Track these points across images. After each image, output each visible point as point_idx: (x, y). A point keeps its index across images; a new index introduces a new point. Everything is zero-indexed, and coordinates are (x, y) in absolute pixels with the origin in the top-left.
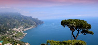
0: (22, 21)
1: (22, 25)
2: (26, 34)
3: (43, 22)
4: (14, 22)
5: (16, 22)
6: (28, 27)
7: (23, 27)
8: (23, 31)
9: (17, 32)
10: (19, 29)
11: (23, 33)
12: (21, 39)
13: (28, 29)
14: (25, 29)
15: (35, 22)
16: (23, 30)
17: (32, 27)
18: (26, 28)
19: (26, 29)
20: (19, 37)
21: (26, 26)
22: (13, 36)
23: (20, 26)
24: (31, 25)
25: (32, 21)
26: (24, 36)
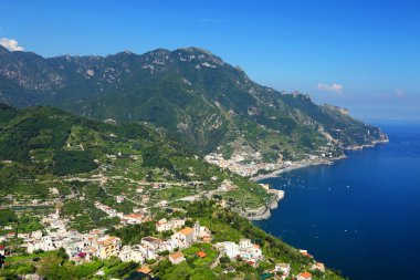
0: (254, 117)
1: (254, 139)
2: (281, 194)
4: (214, 120)
5: (223, 118)
6: (287, 156)
7: (258, 154)
8: (261, 176)
9: (235, 178)
10: (241, 163)
11: (266, 187)
13: (290, 165)
14: (269, 166)
15: (327, 130)
16: (263, 172)
17: (313, 157)
18: (275, 158)
19: (276, 168)
20: (249, 210)
21: (277, 148)
22: (215, 197)
23: (245, 144)
24: (308, 144)
25: (309, 123)
26: (274, 205)
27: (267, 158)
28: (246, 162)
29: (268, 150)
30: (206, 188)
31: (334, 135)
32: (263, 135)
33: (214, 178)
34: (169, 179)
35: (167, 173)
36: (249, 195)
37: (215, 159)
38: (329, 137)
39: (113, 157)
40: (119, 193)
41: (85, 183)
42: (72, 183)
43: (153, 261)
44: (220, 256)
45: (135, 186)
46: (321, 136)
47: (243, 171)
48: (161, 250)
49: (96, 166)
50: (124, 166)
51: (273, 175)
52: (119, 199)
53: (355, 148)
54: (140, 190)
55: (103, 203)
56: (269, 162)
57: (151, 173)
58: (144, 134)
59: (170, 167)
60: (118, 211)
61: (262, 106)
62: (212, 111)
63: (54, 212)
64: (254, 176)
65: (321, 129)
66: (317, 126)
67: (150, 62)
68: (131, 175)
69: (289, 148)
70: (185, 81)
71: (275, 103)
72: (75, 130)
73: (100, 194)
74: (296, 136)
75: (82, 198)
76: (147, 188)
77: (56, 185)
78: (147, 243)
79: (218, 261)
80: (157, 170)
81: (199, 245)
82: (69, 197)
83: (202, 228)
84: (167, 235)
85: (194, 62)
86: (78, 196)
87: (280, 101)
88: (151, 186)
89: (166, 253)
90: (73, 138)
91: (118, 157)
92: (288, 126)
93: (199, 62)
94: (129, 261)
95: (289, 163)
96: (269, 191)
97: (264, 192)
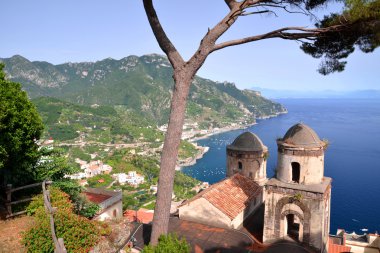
0: (195, 99)
1: (194, 114)
2: (206, 149)
3: (280, 110)
4: (167, 102)
6: (216, 125)
7: (196, 124)
8: (197, 138)
10: (183, 131)
11: (195, 145)
12: (186, 165)
13: (217, 131)
14: (203, 132)
15: (246, 106)
16: (198, 135)
17: (233, 124)
18: (208, 126)
19: (206, 133)
20: (181, 160)
21: (209, 120)
23: (187, 117)
24: (231, 116)
25: (233, 102)
26: (200, 156)
27: (202, 127)
29: (203, 121)
30: (151, 147)
31: (251, 110)
32: (200, 111)
33: (158, 140)
34: (126, 142)
35: (125, 138)
36: (181, 150)
38: (247, 111)
39: (90, 129)
40: (92, 153)
41: (71, 146)
42: (62, 147)
44: (114, 182)
45: (103, 147)
46: (242, 110)
49: (78, 135)
50: (97, 135)
51: (204, 137)
52: (93, 156)
53: (264, 118)
54: (106, 150)
55: (81, 159)
56: (204, 129)
57: (114, 139)
58: (113, 112)
59: (127, 134)
61: (201, 92)
62: (165, 96)
64: (191, 138)
65: (242, 106)
66: (239, 105)
67: (125, 65)
68: (101, 140)
69: (218, 119)
70: (149, 76)
71: (211, 90)
72: (65, 111)
74: (223, 111)
76: (112, 148)
79: (112, 185)
80: (119, 136)
81: (101, 176)
85: (155, 63)
87: (214, 88)
88: (114, 147)
89: (75, 181)
90: (62, 117)
91: (93, 129)
92: (218, 105)
93: (158, 63)
95: (217, 129)
96: (197, 147)
97: (193, 148)
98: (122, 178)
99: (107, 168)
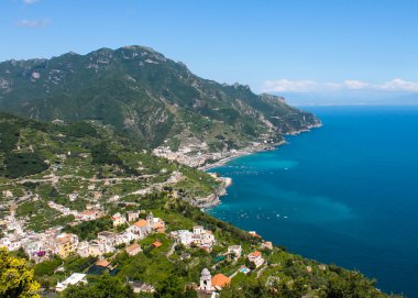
0: (198, 109)
1: (199, 130)
2: (228, 181)
3: (313, 123)
4: (159, 114)
5: (168, 112)
6: (232, 145)
7: (204, 145)
8: (209, 166)
9: (184, 169)
10: (188, 154)
11: (214, 176)
12: (208, 205)
13: (235, 153)
14: (215, 156)
15: (267, 118)
16: (210, 161)
17: (256, 144)
18: (221, 147)
19: (221, 158)
21: (222, 138)
22: (166, 188)
23: (191, 136)
24: (251, 132)
25: (250, 112)
26: (223, 192)
27: (213, 148)
28: (193, 153)
29: (214, 140)
31: (274, 122)
32: (208, 126)
33: (164, 171)
34: (119, 175)
35: (117, 169)
36: (198, 185)
37: (164, 152)
38: (270, 124)
39: (63, 157)
40: (71, 192)
41: (38, 184)
42: (24, 185)
43: (111, 255)
44: (175, 244)
45: (86, 184)
46: (263, 124)
47: (191, 162)
48: (118, 243)
50: (74, 165)
51: (218, 164)
52: (72, 198)
53: (293, 133)
54: (92, 187)
56: (216, 151)
57: (101, 170)
58: (92, 132)
59: (119, 163)
60: (72, 209)
61: (205, 98)
62: (157, 105)
63: (9, 214)
64: (202, 165)
65: (262, 118)
66: (258, 116)
67: (94, 62)
68: (82, 173)
69: (234, 137)
70: (130, 78)
71: (218, 95)
72: (24, 132)
73: (52, 194)
74: (239, 125)
75: (35, 199)
76: (98, 185)
77: (10, 187)
78: (103, 238)
79: (173, 249)
80: (107, 167)
81: (154, 236)
82: (23, 198)
83: (156, 220)
84: (122, 229)
85: (138, 59)
86: (32, 198)
87: (221, 92)
88: (103, 183)
89: (123, 246)
90: (22, 141)
91: (68, 156)
92: (231, 116)
93: (142, 59)
94: (87, 255)
95: (234, 151)
96: (217, 179)
97: (212, 181)
98: (186, 238)
99: (156, 222)
